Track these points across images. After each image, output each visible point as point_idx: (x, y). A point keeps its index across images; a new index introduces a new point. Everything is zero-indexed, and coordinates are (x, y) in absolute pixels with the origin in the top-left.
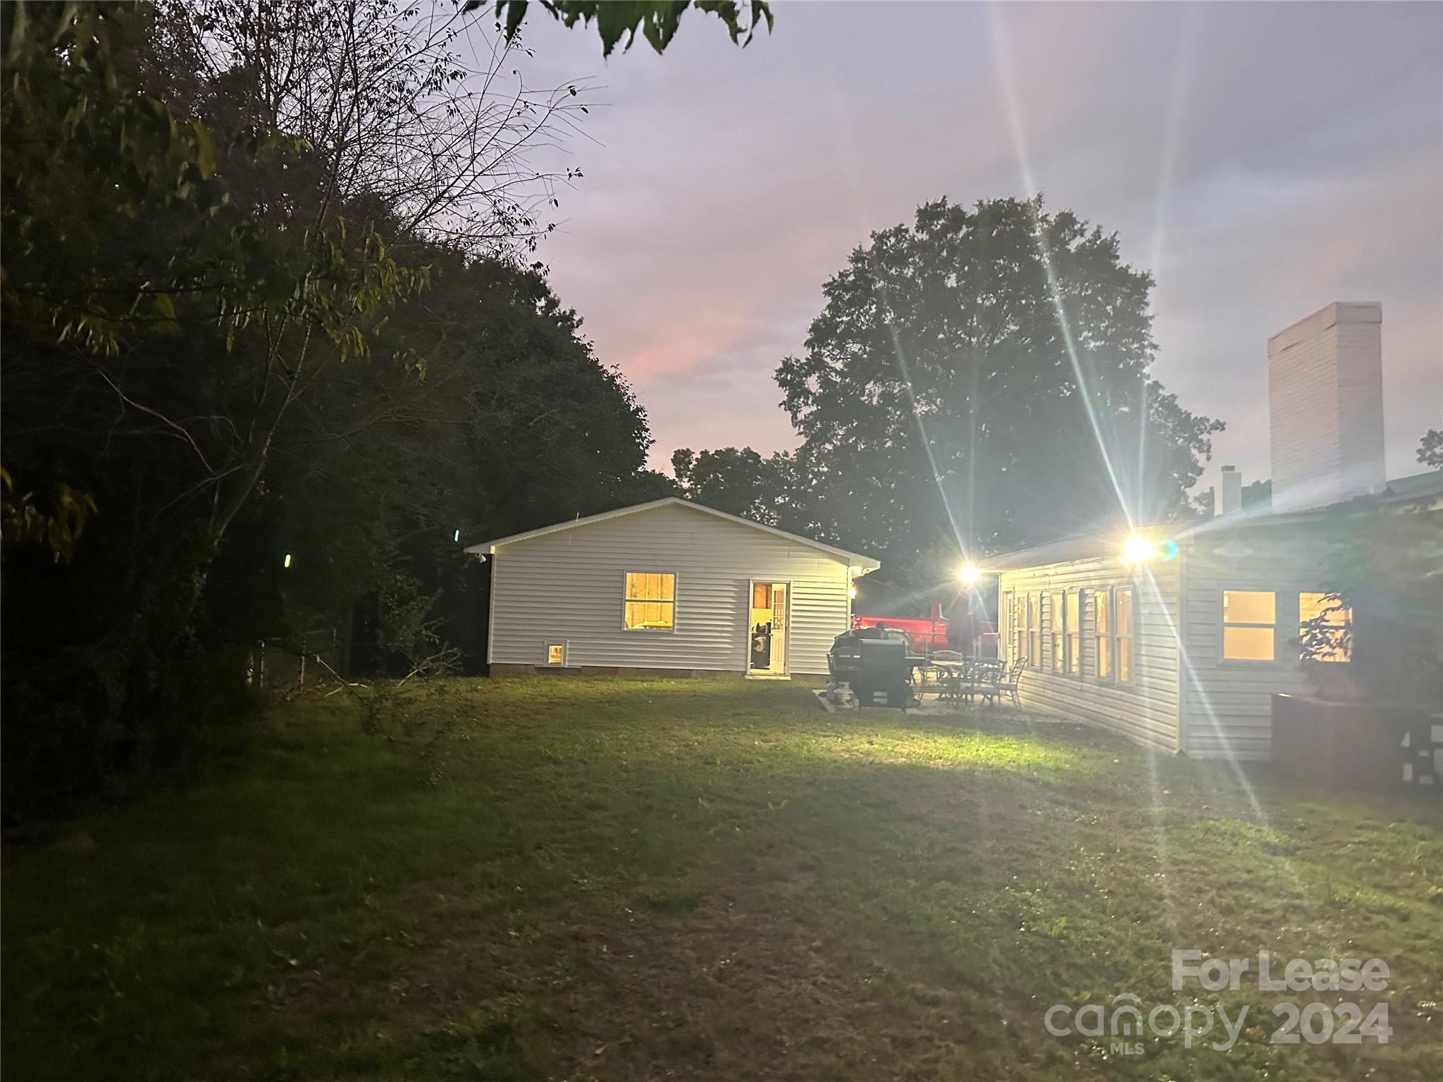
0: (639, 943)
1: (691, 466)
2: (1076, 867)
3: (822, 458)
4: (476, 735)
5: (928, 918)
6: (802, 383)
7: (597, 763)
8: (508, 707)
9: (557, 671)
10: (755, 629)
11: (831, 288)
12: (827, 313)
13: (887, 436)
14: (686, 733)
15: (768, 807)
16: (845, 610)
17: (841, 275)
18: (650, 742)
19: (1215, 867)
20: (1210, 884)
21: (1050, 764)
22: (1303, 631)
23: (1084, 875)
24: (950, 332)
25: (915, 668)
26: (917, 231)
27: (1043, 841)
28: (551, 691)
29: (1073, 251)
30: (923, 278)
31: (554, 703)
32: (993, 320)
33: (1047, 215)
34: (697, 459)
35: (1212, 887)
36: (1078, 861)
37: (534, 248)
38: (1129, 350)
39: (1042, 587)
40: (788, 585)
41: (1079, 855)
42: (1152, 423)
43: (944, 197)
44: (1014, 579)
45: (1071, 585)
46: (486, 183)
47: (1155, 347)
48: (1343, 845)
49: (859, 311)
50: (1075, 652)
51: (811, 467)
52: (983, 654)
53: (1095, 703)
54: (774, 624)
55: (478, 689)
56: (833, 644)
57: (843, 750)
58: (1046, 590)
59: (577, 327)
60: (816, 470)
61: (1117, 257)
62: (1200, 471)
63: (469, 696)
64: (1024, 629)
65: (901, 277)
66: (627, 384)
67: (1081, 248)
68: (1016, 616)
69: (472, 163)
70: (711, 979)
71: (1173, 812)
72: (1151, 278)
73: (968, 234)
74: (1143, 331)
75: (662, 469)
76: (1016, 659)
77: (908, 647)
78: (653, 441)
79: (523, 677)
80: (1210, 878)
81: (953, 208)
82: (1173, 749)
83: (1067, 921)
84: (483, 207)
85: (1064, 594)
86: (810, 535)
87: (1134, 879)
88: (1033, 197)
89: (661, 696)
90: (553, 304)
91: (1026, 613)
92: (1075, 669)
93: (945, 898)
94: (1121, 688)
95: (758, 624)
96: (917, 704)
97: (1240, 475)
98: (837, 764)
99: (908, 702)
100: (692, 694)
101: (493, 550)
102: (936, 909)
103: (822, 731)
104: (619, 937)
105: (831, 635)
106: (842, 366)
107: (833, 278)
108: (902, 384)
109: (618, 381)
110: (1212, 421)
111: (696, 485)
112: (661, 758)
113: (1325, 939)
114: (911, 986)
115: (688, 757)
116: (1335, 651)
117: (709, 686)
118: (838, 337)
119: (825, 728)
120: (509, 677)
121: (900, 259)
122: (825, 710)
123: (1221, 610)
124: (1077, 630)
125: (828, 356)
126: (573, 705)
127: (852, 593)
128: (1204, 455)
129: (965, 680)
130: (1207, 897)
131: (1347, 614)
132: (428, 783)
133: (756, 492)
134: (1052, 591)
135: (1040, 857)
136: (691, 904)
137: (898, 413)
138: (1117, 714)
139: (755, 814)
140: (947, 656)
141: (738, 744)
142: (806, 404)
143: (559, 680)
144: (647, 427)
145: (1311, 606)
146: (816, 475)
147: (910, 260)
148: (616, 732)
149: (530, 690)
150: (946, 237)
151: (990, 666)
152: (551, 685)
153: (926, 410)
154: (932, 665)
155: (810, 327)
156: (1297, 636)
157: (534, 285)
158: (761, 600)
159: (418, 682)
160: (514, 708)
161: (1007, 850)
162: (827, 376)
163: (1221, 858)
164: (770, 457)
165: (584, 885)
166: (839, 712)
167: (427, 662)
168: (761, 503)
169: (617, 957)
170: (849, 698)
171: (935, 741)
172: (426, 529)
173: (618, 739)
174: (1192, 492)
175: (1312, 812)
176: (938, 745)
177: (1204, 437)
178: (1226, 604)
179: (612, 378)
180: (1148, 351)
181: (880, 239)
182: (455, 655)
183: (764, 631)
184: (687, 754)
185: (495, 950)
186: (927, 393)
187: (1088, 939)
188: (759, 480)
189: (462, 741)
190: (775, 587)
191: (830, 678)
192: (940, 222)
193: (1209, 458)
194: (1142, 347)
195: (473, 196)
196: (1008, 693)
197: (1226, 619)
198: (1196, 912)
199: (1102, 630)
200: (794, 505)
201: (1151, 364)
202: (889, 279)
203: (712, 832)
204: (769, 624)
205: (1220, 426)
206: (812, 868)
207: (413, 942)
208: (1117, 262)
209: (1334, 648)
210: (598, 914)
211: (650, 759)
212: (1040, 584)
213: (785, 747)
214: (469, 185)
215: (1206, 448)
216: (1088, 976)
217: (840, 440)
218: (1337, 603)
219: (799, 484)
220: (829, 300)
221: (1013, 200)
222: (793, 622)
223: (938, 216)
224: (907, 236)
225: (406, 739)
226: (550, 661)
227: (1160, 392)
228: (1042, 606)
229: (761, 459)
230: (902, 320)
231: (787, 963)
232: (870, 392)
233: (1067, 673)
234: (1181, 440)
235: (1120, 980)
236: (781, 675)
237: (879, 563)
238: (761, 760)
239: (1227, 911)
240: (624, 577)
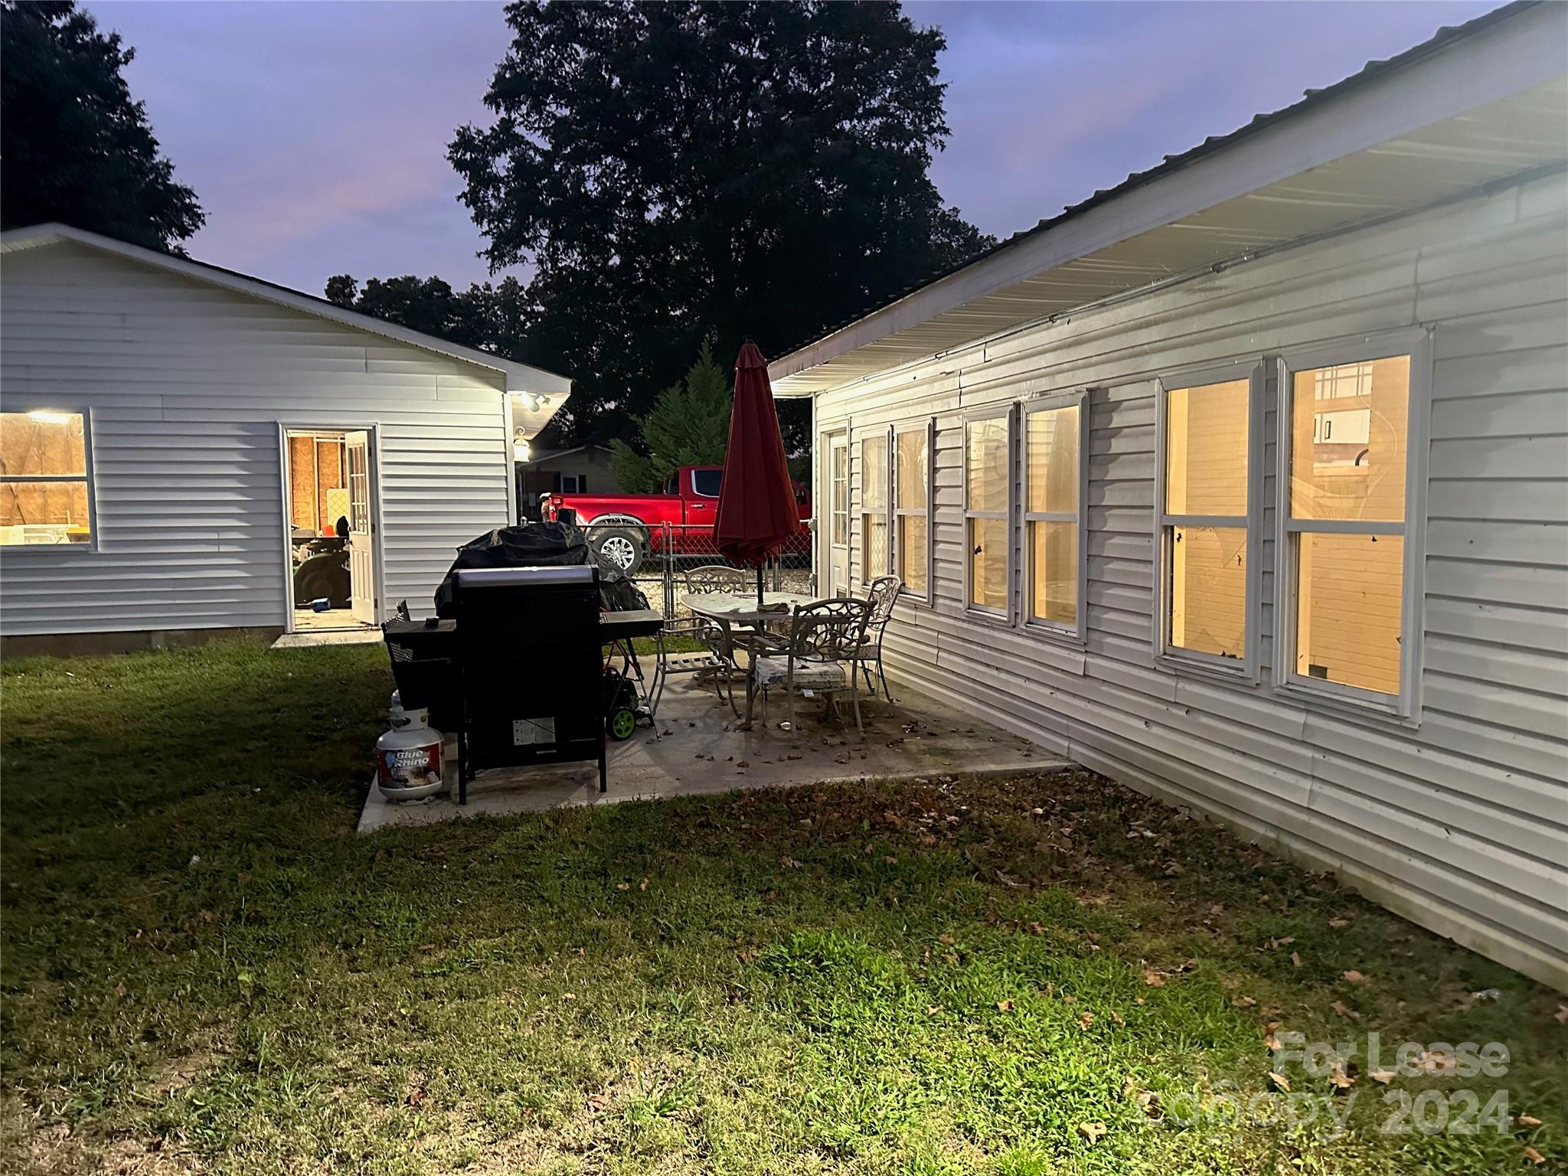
1: (354, 300)
6: (487, 165)
11: (516, 14)
12: (514, 54)
34: (363, 292)
40: (372, 434)
45: (1045, 384)
51: (521, 305)
60: (529, 308)
64: (883, 511)
68: (856, 483)
124: (1070, 509)
134: (970, 412)
146: (529, 316)
155: (492, 75)
162: (522, 154)
164: (465, 290)
208: (898, 12)
212: (928, 399)
228: (934, 453)
229: (453, 292)
233: (1019, 621)
236: (368, 627)
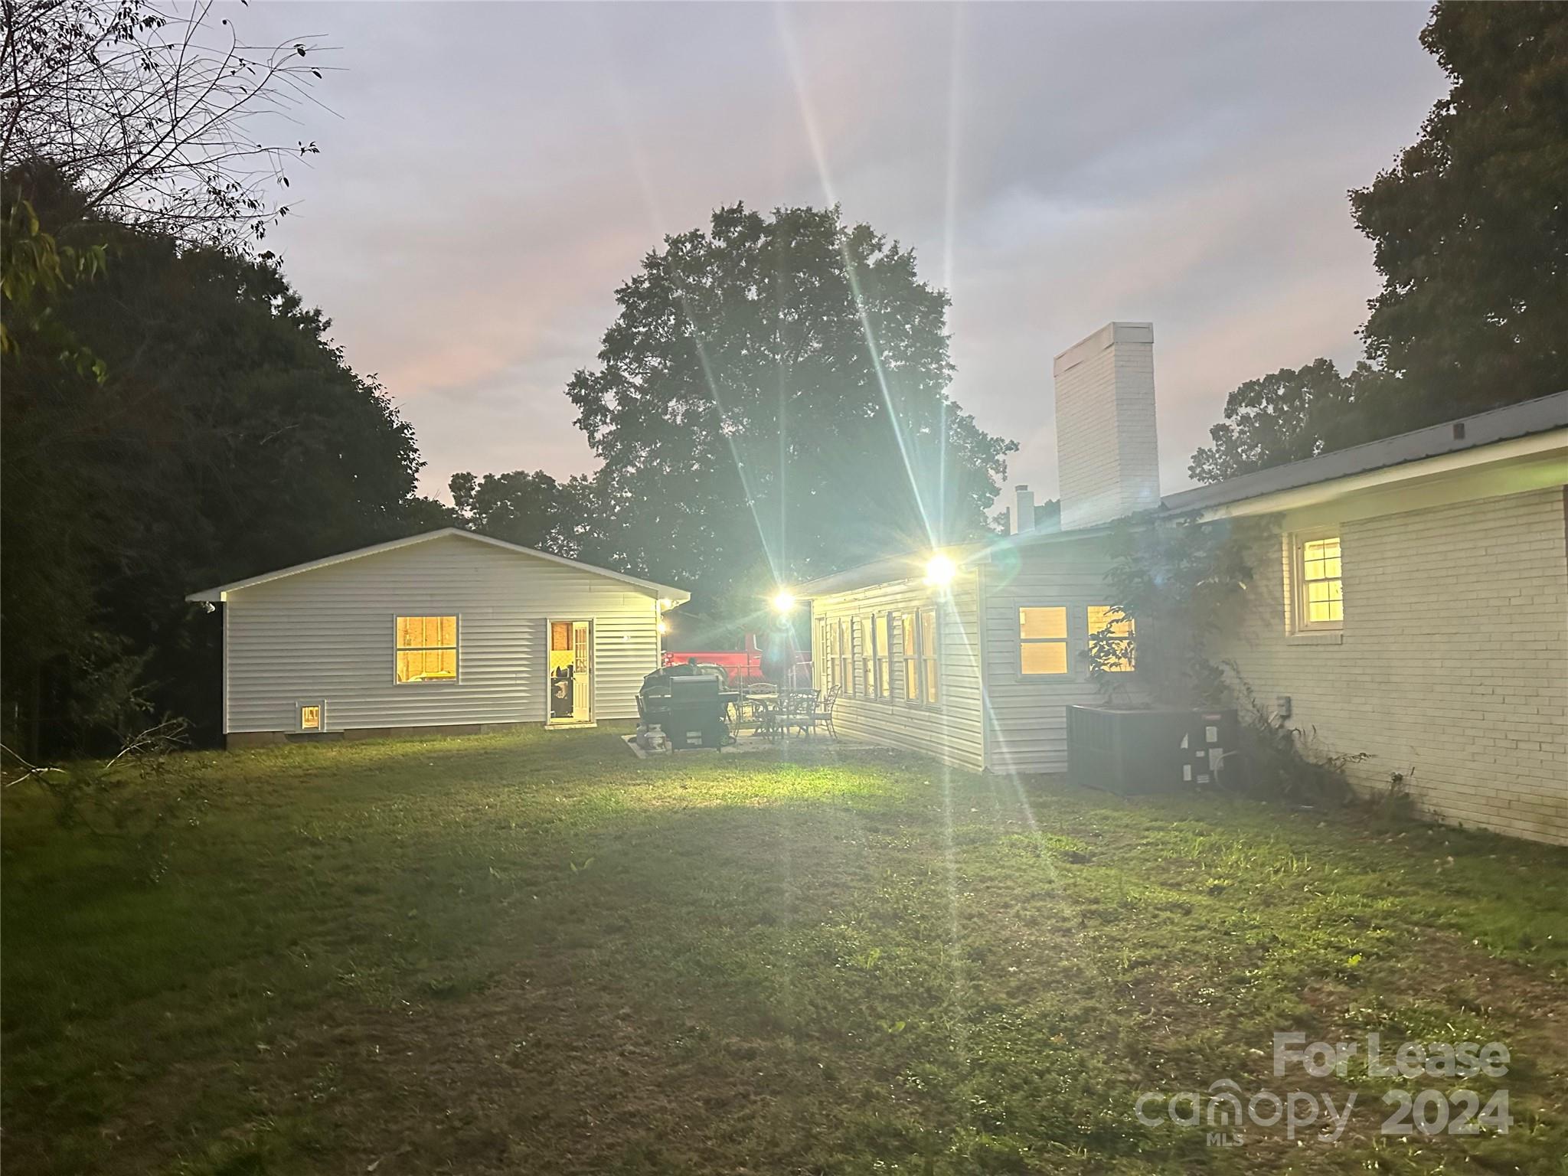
0: (419, 1038)
1: (473, 493)
2: (890, 894)
3: (624, 482)
4: (210, 818)
5: (743, 967)
6: (599, 399)
7: (364, 841)
8: (252, 784)
9: (313, 737)
10: (555, 673)
11: (625, 295)
12: (621, 322)
13: (693, 458)
14: (475, 796)
15: (570, 869)
16: (654, 646)
17: (635, 281)
18: (431, 810)
19: (1019, 881)
20: (1016, 898)
21: (865, 792)
22: (1092, 643)
23: (897, 902)
24: (753, 347)
25: (730, 704)
26: (714, 238)
27: (858, 871)
28: (305, 762)
29: (871, 266)
30: (723, 289)
31: (310, 774)
32: (796, 337)
33: (845, 227)
34: (480, 485)
35: (1018, 901)
36: (891, 887)
37: (262, 235)
38: (928, 370)
39: (853, 612)
40: (591, 623)
41: (892, 882)
42: (952, 444)
43: (740, 202)
44: (825, 605)
45: (879, 608)
46: (192, 153)
47: (953, 367)
48: (1132, 847)
49: (656, 322)
50: (886, 677)
51: (613, 492)
52: (799, 685)
53: (905, 726)
54: (577, 667)
55: (212, 765)
56: (642, 684)
57: (654, 798)
58: (857, 615)
59: (324, 330)
60: (619, 495)
61: (914, 275)
62: (996, 492)
63: (199, 774)
64: (837, 656)
65: (699, 287)
66: (387, 397)
67: (879, 263)
68: (829, 644)
69: (174, 127)
70: (504, 1066)
71: (981, 829)
72: (947, 297)
73: (767, 244)
74: (941, 351)
75: (437, 495)
76: (830, 687)
77: (723, 682)
78: (424, 464)
79: (271, 746)
80: (1016, 892)
81: (750, 215)
82: (980, 766)
83: (882, 951)
84: (190, 183)
85: (873, 617)
86: (615, 567)
87: (944, 900)
88: (832, 207)
89: (445, 757)
90: (292, 302)
91: (838, 639)
92: (886, 694)
93: (761, 943)
94: (929, 710)
95: (559, 668)
96: (733, 742)
97: (1033, 493)
98: (648, 814)
99: (724, 740)
100: (482, 751)
101: (224, 597)
102: (751, 956)
103: (632, 779)
104: (394, 1034)
105: (640, 675)
106: (641, 382)
107: (626, 284)
108: (707, 402)
109: (377, 394)
110: (1007, 442)
111: (480, 514)
112: (445, 828)
113: (1119, 940)
114: (726, 1041)
115: (477, 823)
116: (1121, 661)
117: (501, 741)
118: (635, 349)
119: (634, 776)
120: (252, 749)
121: (697, 267)
122: (635, 756)
123: (1016, 627)
124: (887, 654)
125: (626, 369)
126: (335, 775)
127: (664, 628)
128: (1000, 475)
129: (781, 713)
130: (1012, 912)
131: (1130, 626)
132: (148, 881)
133: (553, 521)
134: (862, 616)
135: (855, 888)
136: (481, 987)
137: (704, 433)
138: (926, 735)
139: (556, 879)
140: (762, 688)
141: (537, 803)
142: (605, 423)
143: (315, 747)
144: (415, 446)
145: (1098, 618)
146: (619, 501)
147: (708, 268)
148: (388, 802)
149: (280, 762)
150: (745, 246)
151: (805, 696)
152: (306, 754)
153: (733, 430)
154: (747, 699)
155: (604, 337)
156: (1086, 649)
157: (267, 280)
158: (561, 640)
159: (132, 761)
160: (259, 785)
161: (822, 885)
162: (626, 391)
163: (1025, 871)
164: (566, 482)
165: (352, 980)
166: (650, 758)
167: (144, 737)
168: (558, 533)
169: (394, 1057)
170: (661, 742)
171: (751, 779)
172: (128, 572)
173: (391, 810)
174: (991, 512)
175: (1106, 818)
176: (754, 782)
177: (1000, 457)
178: (1022, 621)
179: (369, 390)
180: (946, 371)
181: (675, 243)
182: (181, 725)
183: (565, 676)
184: (476, 820)
185: (239, 1069)
186: (733, 412)
187: (903, 968)
188: (555, 507)
189: (191, 828)
190: (576, 626)
191: (639, 722)
192: (737, 229)
193: (1005, 479)
194: (940, 368)
195: (177, 169)
196: (824, 722)
197: (1023, 636)
198: (1004, 927)
199: (910, 653)
200: (596, 535)
201: (949, 384)
202: (688, 288)
203: (505, 904)
204: (571, 667)
205: (1013, 446)
206: (619, 929)
207: (133, 1074)
208: (915, 279)
209: (1120, 658)
210: (369, 1012)
211: (431, 830)
212: (849, 609)
213: (590, 801)
214: (170, 154)
215: (1001, 468)
216: (903, 1006)
217: (643, 463)
218: (1121, 615)
219: (600, 511)
220: (623, 308)
221: (811, 210)
222: (598, 663)
223: (735, 222)
224: (703, 242)
225: (117, 831)
226: (304, 726)
227: (959, 413)
228: (853, 631)
229: (556, 484)
230: (703, 333)
231: (592, 1036)
232: (673, 409)
233: (879, 697)
234: (979, 461)
235: (933, 1005)
236: (586, 722)
237: (689, 594)
238: (564, 818)
239: (1032, 923)
240: (393, 622)
